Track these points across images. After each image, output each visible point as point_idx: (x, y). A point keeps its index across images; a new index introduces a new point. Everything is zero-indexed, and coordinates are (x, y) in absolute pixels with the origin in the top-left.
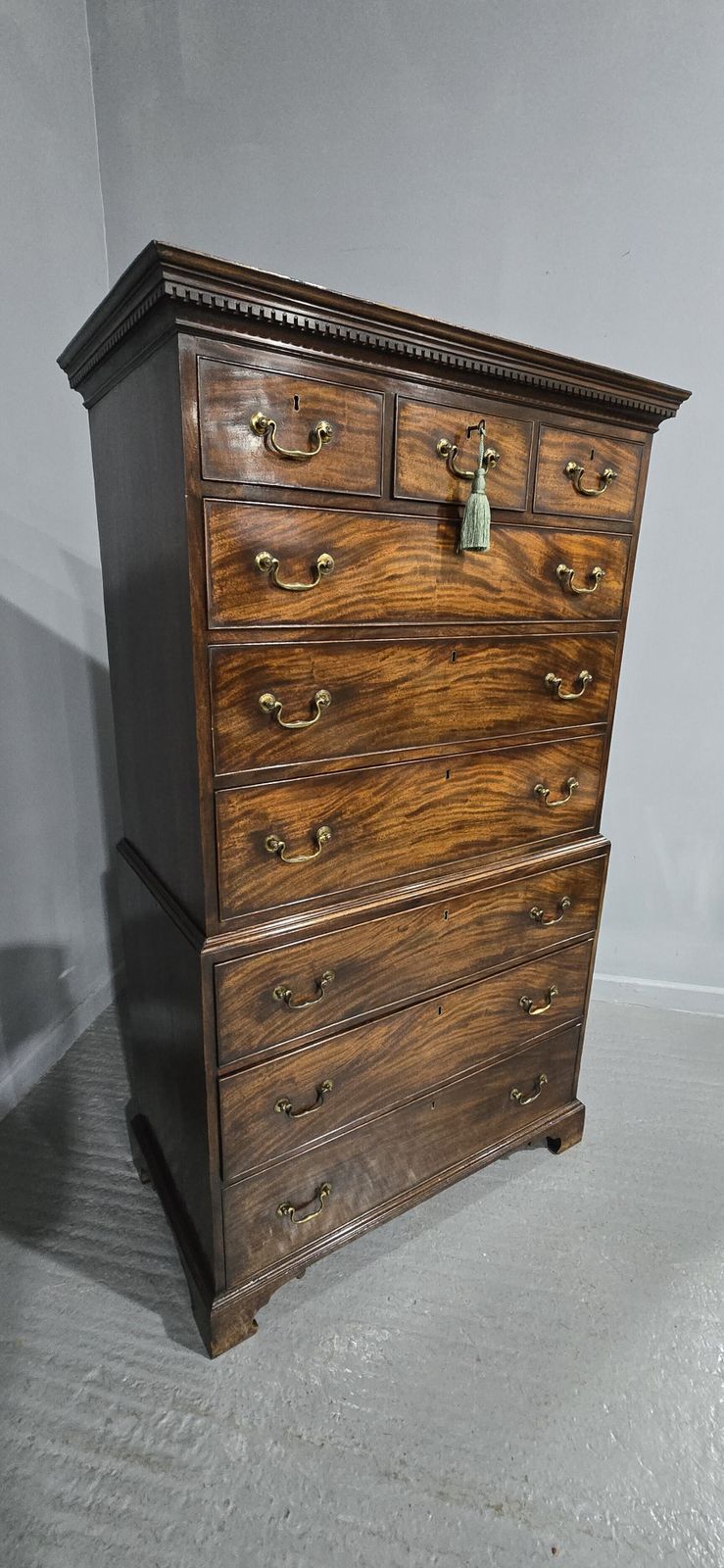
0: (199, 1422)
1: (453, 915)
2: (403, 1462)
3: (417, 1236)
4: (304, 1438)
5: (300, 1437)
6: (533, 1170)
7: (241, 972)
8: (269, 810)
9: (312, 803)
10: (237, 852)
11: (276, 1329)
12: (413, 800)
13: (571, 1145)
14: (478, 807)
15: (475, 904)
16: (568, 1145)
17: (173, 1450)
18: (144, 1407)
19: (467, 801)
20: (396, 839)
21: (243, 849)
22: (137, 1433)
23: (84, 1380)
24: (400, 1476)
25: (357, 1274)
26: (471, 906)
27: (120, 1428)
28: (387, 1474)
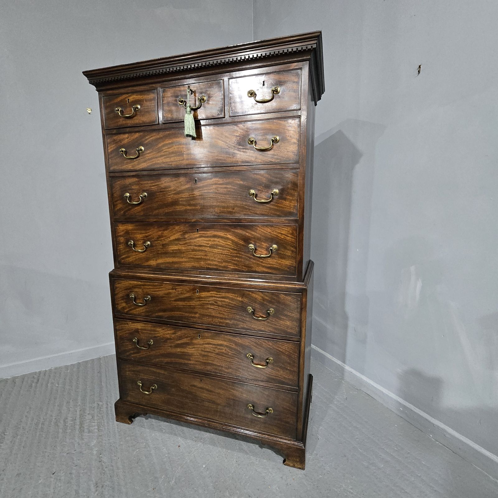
0: (96, 430)
1: (201, 293)
2: (103, 487)
3: (196, 441)
4: (101, 456)
5: (100, 454)
6: (265, 461)
7: (120, 283)
8: (130, 231)
9: (143, 232)
10: (120, 243)
11: (134, 428)
12: (182, 238)
13: (294, 466)
14: (215, 248)
15: (212, 292)
16: (291, 465)
17: (86, 430)
18: (96, 418)
19: (208, 244)
20: (176, 253)
21: (122, 243)
22: (88, 421)
23: (98, 403)
24: (98, 488)
25: (167, 435)
26: (210, 293)
27: (88, 417)
28: (96, 484)
